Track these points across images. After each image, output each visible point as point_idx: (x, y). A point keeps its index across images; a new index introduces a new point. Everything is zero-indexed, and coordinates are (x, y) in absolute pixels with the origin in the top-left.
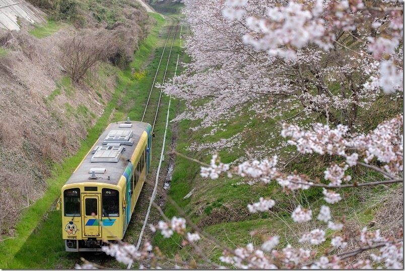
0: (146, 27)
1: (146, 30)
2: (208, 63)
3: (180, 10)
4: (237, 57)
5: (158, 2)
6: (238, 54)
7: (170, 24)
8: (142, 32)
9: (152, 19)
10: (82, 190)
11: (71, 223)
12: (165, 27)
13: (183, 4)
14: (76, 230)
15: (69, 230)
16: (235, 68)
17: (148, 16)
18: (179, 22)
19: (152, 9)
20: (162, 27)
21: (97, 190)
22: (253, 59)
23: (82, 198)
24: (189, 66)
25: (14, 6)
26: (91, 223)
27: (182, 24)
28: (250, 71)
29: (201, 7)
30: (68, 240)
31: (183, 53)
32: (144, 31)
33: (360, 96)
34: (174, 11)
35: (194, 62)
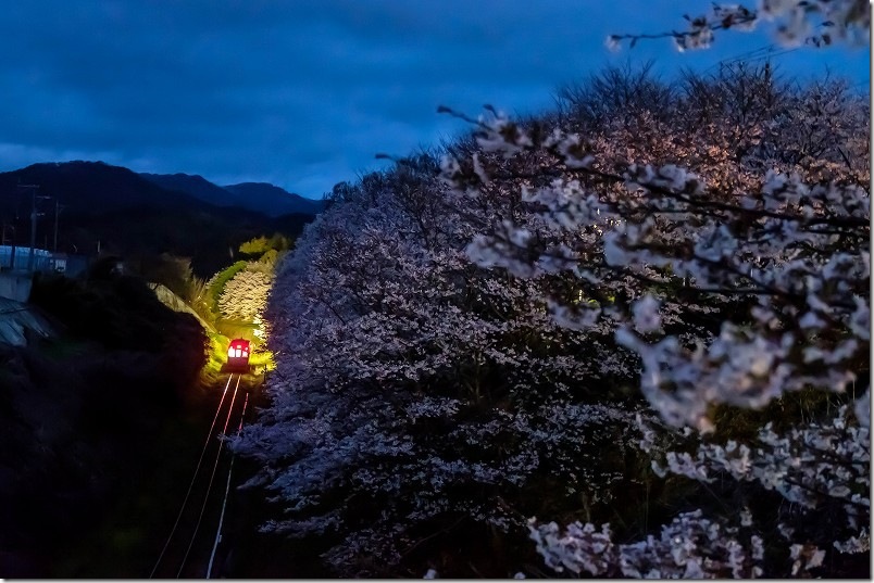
25: (22, 313)
33: (511, 467)
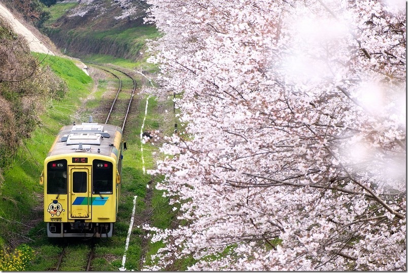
0: (26, 102)
1: (28, 112)
2: (233, 228)
3: (142, 46)
4: (333, 208)
5: (66, 21)
6: (336, 197)
7: (108, 92)
8: (13, 121)
9: (45, 77)
10: (70, 162)
11: (55, 202)
12: (89, 103)
13: (151, 28)
14: (60, 210)
15: (52, 211)
16: (324, 244)
17: (34, 65)
18: (136, 85)
19: (47, 44)
20: (79, 102)
21: (87, 162)
22: (388, 214)
23: (69, 172)
24: (171, 239)
26: (79, 201)
27: (147, 92)
28: (378, 255)
29: (210, 41)
30: (50, 223)
31: (149, 191)
32: (18, 114)
34: (122, 51)
35: (188, 223)
